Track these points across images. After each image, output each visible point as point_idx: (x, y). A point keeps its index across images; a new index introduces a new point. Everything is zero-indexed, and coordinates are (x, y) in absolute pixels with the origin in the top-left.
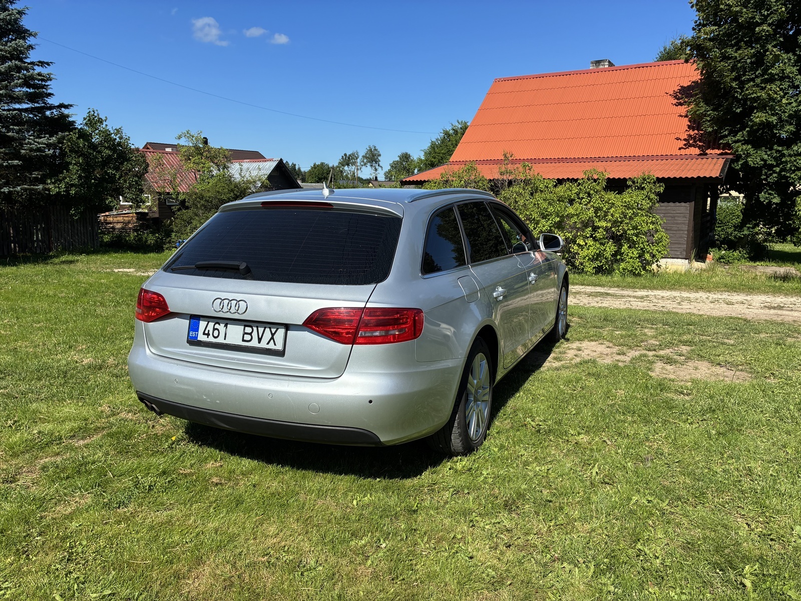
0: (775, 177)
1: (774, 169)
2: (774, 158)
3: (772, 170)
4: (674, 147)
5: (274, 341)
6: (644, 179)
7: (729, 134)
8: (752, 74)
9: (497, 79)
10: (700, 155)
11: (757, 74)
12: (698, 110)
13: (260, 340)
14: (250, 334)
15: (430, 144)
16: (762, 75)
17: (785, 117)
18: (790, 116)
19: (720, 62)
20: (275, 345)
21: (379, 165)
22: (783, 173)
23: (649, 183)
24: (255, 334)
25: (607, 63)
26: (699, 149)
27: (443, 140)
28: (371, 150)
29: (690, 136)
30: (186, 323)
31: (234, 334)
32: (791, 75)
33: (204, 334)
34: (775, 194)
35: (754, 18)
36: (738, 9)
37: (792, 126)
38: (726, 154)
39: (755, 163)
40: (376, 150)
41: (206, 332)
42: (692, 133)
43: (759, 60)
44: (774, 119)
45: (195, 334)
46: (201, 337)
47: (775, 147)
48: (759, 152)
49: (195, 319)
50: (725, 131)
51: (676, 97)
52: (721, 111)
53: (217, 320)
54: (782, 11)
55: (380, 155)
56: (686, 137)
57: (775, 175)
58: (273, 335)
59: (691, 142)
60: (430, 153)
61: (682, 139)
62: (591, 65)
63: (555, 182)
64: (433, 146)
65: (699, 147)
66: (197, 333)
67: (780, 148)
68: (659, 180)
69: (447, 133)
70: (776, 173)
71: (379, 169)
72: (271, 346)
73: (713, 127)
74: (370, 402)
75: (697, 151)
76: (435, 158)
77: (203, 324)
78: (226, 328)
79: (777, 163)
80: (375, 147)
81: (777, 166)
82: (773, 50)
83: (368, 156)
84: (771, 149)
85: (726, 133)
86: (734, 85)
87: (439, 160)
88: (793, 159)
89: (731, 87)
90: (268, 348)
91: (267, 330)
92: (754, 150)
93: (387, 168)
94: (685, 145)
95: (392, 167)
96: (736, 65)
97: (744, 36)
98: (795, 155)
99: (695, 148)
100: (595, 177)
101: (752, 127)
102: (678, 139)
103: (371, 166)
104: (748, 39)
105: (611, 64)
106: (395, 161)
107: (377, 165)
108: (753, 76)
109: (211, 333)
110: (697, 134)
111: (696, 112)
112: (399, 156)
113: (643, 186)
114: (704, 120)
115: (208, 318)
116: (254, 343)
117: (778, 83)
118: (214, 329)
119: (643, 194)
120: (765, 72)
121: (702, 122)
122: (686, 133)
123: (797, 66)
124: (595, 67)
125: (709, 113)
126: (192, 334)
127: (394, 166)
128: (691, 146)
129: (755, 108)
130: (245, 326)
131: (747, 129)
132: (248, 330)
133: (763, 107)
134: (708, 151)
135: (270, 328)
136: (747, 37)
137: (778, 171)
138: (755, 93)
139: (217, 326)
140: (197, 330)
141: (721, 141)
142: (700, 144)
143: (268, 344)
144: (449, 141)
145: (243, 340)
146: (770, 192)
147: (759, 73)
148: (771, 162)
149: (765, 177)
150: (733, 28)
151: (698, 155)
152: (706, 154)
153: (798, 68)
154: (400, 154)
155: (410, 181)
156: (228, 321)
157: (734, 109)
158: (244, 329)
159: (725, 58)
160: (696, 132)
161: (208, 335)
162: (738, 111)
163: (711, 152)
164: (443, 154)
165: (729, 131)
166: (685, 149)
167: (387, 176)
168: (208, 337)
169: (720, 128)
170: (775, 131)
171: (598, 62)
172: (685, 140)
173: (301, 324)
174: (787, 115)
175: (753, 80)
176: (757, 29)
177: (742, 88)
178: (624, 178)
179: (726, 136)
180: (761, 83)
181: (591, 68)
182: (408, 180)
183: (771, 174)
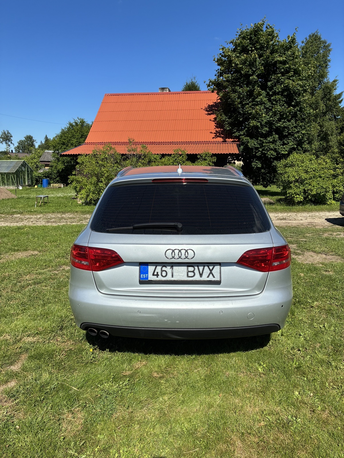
0: (260, 153)
1: (259, 149)
2: (259, 144)
3: (258, 150)
4: (210, 137)
5: (213, 275)
6: (206, 155)
7: (237, 131)
8: (248, 101)
9: (106, 94)
10: (223, 141)
11: (250, 101)
12: (222, 118)
13: (201, 275)
14: (193, 272)
15: (61, 131)
16: (253, 102)
17: (263, 123)
18: (266, 123)
19: (232, 93)
20: (214, 277)
21: (11, 143)
22: (264, 152)
23: (209, 156)
24: (196, 271)
25: (168, 90)
26: (222, 138)
27: (69, 129)
28: (5, 133)
29: (216, 131)
30: (137, 268)
31: (180, 273)
32: (265, 102)
33: (153, 275)
34: (259, 162)
35: (249, 71)
36: (241, 66)
37: (267, 128)
38: (235, 141)
39: (252, 146)
40: (8, 133)
41: (155, 273)
42: (217, 130)
43: (250, 94)
44: (259, 124)
45: (146, 276)
46: (151, 277)
47: (259, 138)
48: (252, 141)
49: (143, 265)
50: (235, 130)
51: (207, 111)
52: (233, 119)
53: (164, 264)
54: (262, 69)
55: (11, 136)
56: (215, 132)
57: (260, 152)
58: (211, 271)
59: (218, 134)
60: (61, 136)
61: (213, 133)
62: (160, 90)
63: (160, 156)
64: (63, 133)
65: (222, 137)
66: (147, 275)
67: (262, 139)
68: (214, 155)
69: (71, 125)
70: (260, 151)
71: (11, 145)
72: (211, 278)
73: (229, 127)
74: (282, 306)
75: (221, 139)
76: (65, 140)
77: (151, 269)
78: (172, 269)
79: (260, 146)
80: (8, 131)
81: (260, 148)
82: (257, 89)
83: (3, 137)
84: (257, 139)
85: (235, 131)
86: (239, 106)
87: (68, 141)
88: (268, 144)
89: (238, 107)
90: (208, 280)
91: (206, 268)
92: (250, 140)
93: (16, 145)
94: (215, 136)
95: (19, 144)
96: (240, 96)
97: (244, 81)
98: (268, 143)
99: (220, 137)
100: (180, 153)
101: (248, 128)
102: (211, 133)
103: (6, 143)
104: (246, 83)
105: (169, 91)
106: (21, 140)
107: (10, 142)
108: (248, 102)
109: (159, 274)
110: (220, 131)
111: (221, 119)
112: (24, 137)
113: (206, 158)
114: (225, 123)
115: (156, 264)
116: (197, 278)
117: (260, 106)
118: (162, 271)
119: (206, 162)
120: (253, 100)
121: (224, 125)
122: (215, 130)
123: (267, 97)
124: (161, 91)
125: (227, 120)
126: (143, 276)
127: (21, 143)
128: (218, 136)
129: (250, 118)
130: (188, 266)
131: (246, 129)
132: (191, 269)
133: (254, 118)
134: (227, 140)
135: (208, 266)
136: (245, 82)
137: (261, 150)
138: (250, 111)
139: (164, 268)
140: (147, 272)
141: (233, 135)
142: (222, 136)
143: (208, 277)
144: (73, 129)
145: (188, 276)
146: (256, 161)
147: (251, 101)
148: (257, 146)
149: (254, 153)
150: (238, 76)
151: (222, 142)
152: (226, 141)
153: (268, 98)
154: (25, 136)
155: (66, 154)
156: (172, 265)
157: (239, 119)
158: (188, 269)
159: (234, 91)
160: (219, 129)
161: (157, 275)
162: (241, 119)
163: (228, 140)
164: (70, 137)
165: (237, 130)
166: (215, 138)
167: (16, 149)
168: (157, 277)
169: (233, 128)
170: (259, 131)
171: (163, 89)
172: (214, 133)
173: (236, 262)
174: (264, 122)
175: (248, 104)
176: (251, 78)
177: (243, 108)
178: (196, 154)
179: (235, 132)
180: (252, 106)
181: (159, 92)
182: (65, 153)
183: (258, 152)
